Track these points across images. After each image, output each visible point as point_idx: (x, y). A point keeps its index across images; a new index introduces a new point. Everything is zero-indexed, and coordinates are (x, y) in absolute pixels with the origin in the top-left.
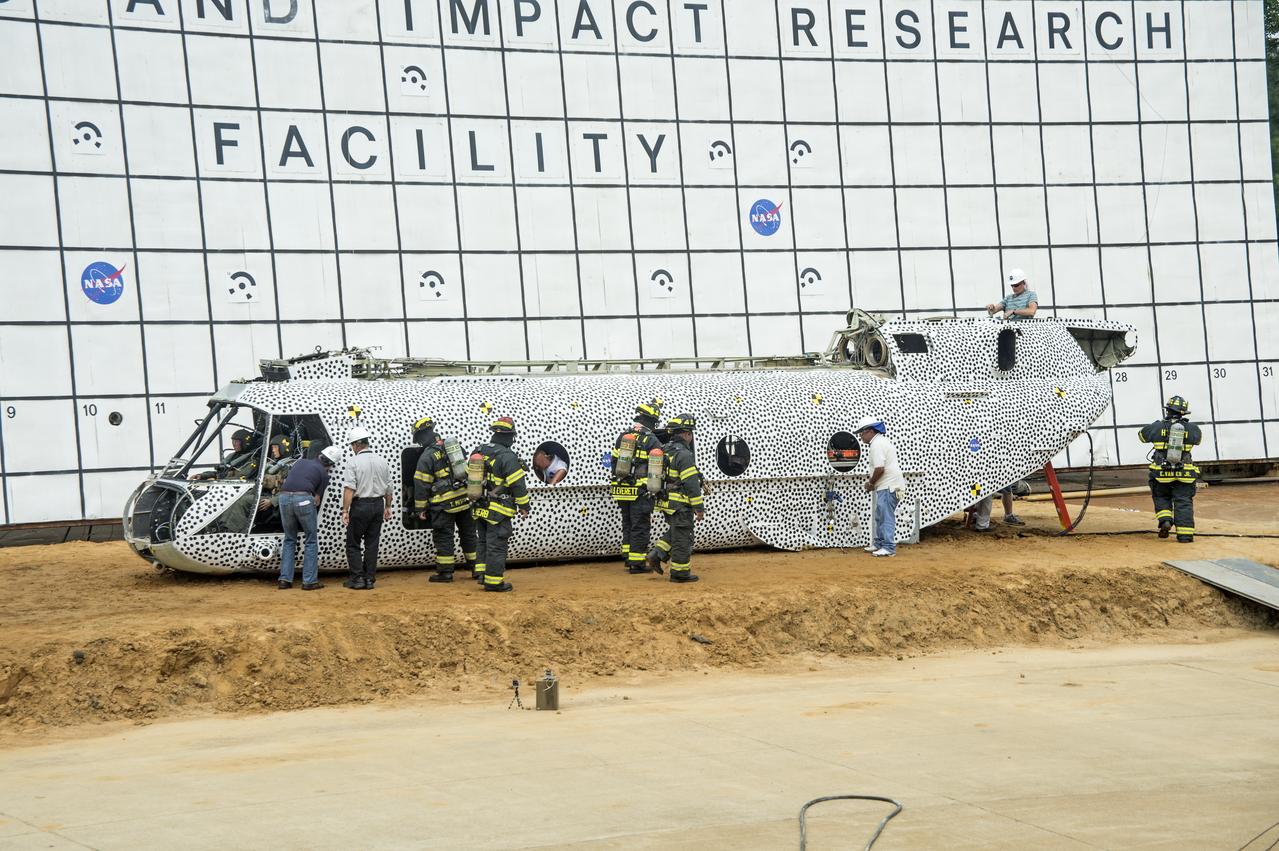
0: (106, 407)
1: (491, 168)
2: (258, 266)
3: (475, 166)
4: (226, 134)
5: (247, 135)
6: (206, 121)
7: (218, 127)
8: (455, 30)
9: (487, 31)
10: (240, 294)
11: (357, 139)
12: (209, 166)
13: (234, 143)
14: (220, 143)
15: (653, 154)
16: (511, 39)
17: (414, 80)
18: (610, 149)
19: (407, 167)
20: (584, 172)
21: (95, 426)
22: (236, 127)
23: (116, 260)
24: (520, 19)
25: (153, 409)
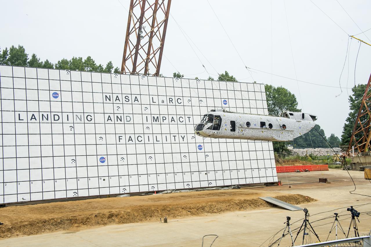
0: (103, 178)
1: (159, 141)
2: (125, 156)
3: (157, 141)
4: (120, 138)
5: (123, 138)
6: (118, 136)
7: (119, 137)
8: (154, 122)
9: (158, 122)
10: (122, 161)
11: (139, 138)
12: (118, 142)
13: (122, 139)
14: (120, 139)
15: (183, 138)
16: (162, 123)
17: (148, 129)
18: (177, 138)
19: (147, 141)
20: (173, 141)
21: (101, 181)
22: (122, 136)
23: (104, 156)
24: (163, 120)
25: (110, 178)
